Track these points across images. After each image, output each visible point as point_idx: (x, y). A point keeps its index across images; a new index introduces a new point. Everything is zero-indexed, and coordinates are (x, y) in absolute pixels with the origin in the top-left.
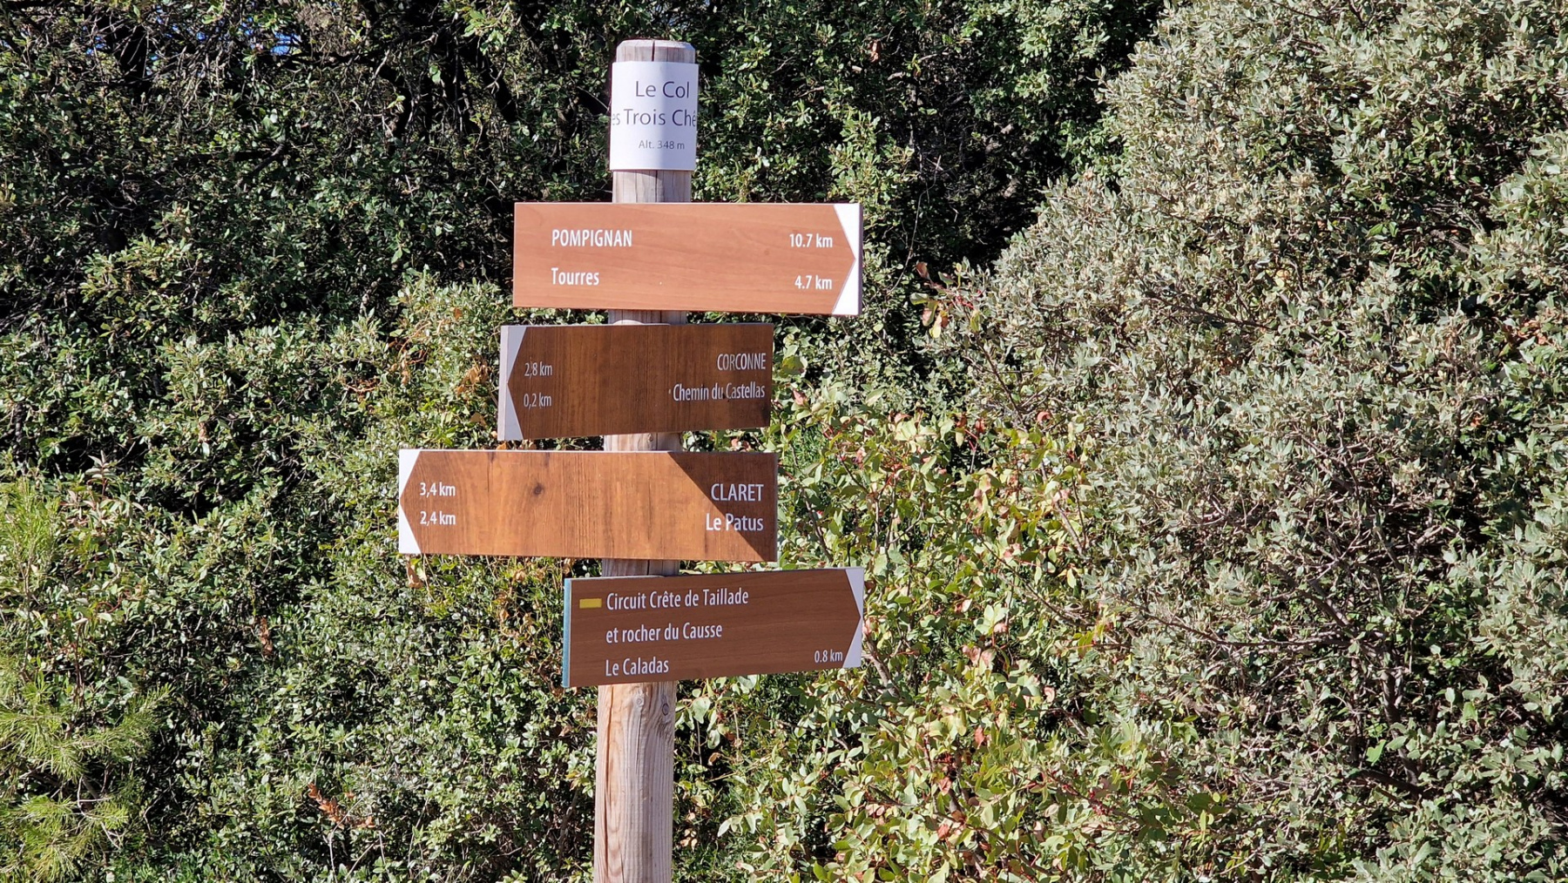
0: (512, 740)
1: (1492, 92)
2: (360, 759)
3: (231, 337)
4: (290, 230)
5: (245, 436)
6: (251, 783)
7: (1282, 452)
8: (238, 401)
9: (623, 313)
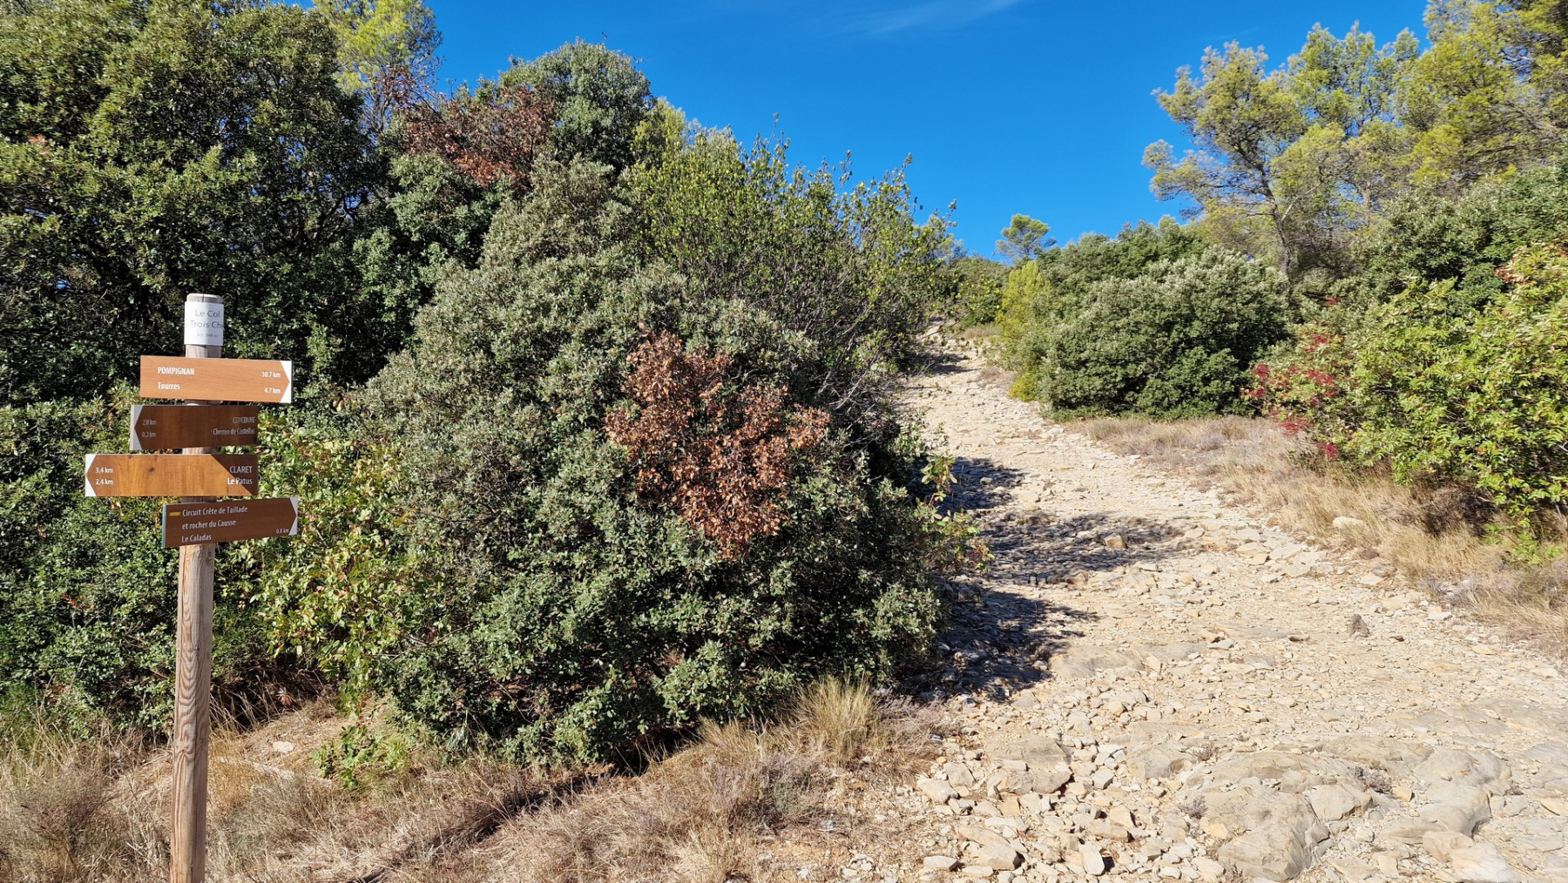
0: (161, 570)
1: (546, 330)
2: (88, 581)
3: (29, 406)
4: (58, 362)
5: (35, 448)
6: (34, 594)
7: (469, 453)
8: (32, 433)
9: (191, 401)
